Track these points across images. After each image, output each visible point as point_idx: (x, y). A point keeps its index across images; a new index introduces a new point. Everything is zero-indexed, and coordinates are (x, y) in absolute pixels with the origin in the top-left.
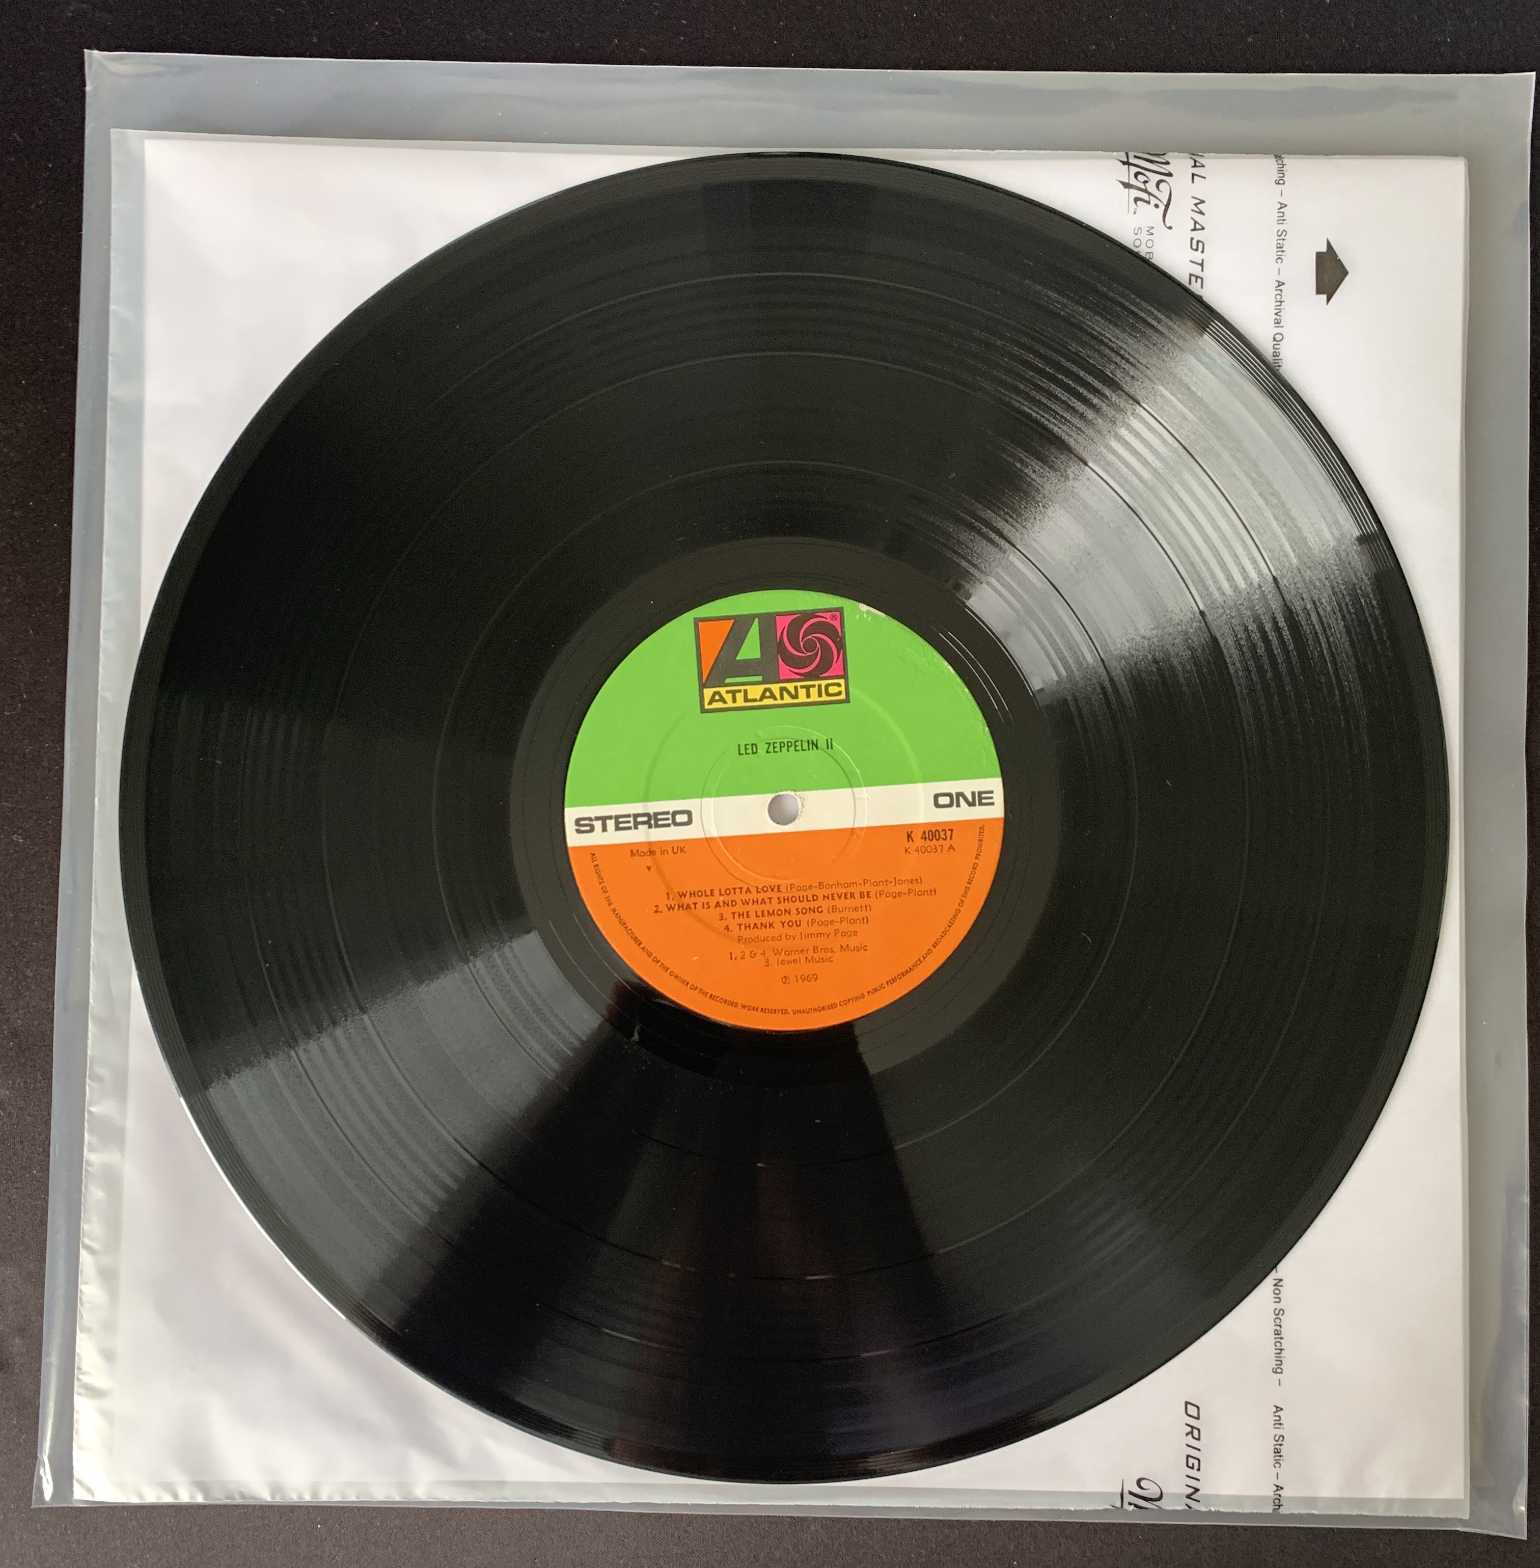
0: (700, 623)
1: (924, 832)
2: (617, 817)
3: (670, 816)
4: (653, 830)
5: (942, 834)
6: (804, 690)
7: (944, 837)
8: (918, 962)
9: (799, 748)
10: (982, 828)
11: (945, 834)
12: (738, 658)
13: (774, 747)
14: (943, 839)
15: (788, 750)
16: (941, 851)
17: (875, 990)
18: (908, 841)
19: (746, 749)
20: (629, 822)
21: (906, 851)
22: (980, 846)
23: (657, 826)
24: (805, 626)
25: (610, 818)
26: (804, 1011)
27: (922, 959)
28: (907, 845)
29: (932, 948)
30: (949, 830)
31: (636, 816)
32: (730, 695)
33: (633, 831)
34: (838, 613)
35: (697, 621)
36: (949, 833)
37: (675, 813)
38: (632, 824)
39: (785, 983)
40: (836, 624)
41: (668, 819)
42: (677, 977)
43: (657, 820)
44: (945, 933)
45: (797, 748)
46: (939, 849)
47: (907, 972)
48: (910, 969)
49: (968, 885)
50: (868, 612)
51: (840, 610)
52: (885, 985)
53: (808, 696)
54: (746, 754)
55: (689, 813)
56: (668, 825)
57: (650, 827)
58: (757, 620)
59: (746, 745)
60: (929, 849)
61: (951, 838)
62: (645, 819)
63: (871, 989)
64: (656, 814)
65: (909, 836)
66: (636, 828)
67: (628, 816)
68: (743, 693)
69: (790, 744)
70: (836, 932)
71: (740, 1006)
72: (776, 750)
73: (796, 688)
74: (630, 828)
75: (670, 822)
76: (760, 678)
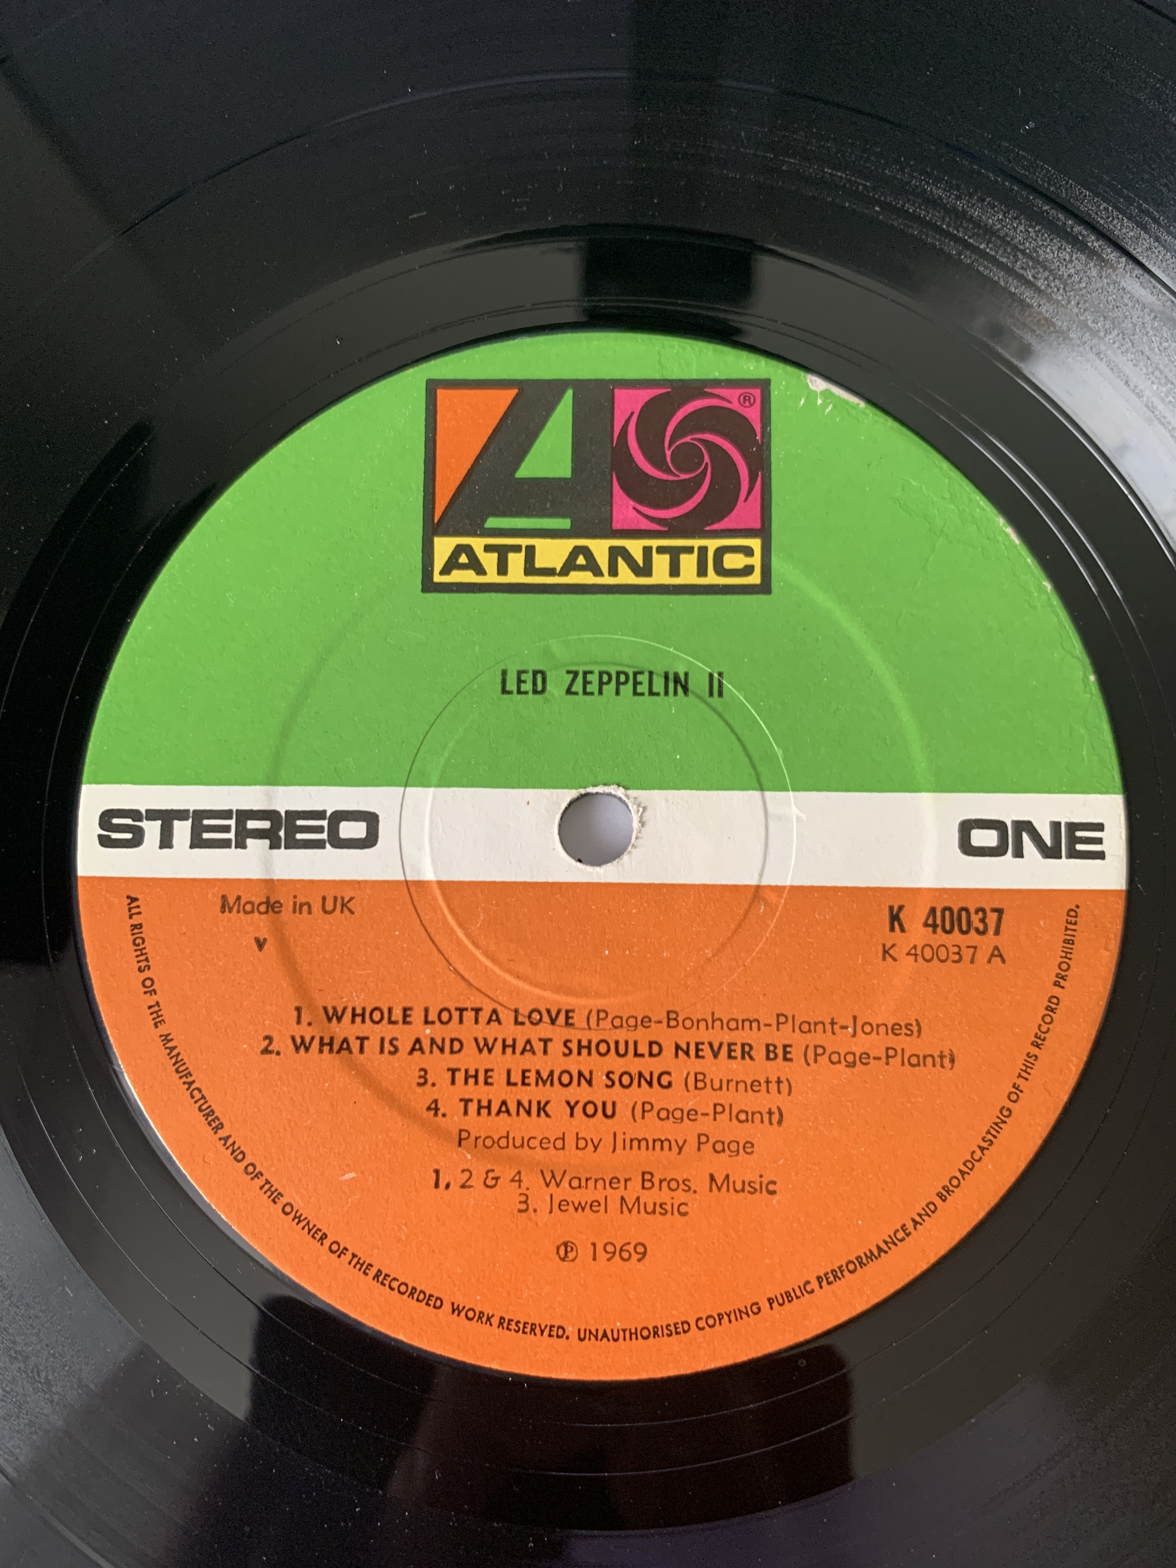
0: (440, 393)
1: (933, 911)
2: (199, 815)
3: (325, 823)
4: (282, 853)
5: (975, 919)
6: (666, 558)
7: (981, 927)
8: (901, 1235)
9: (643, 688)
10: (1073, 913)
11: (983, 920)
12: (523, 472)
13: (586, 683)
14: (977, 930)
15: (618, 693)
16: (972, 962)
17: (788, 1297)
18: (892, 929)
19: (520, 681)
20: (227, 829)
21: (885, 952)
22: (1067, 955)
23: (292, 844)
24: (680, 415)
25: (182, 815)
26: (605, 1335)
27: (910, 1226)
28: (891, 938)
29: (937, 1201)
30: (994, 910)
31: (244, 816)
32: (494, 556)
33: (233, 851)
34: (757, 392)
35: (433, 387)
36: (992, 918)
37: (340, 816)
38: (231, 835)
39: (563, 1260)
40: (753, 414)
41: (320, 830)
42: (298, 1219)
43: (292, 830)
44: (970, 1164)
45: (640, 689)
46: (967, 954)
47: (871, 1256)
48: (880, 1249)
49: (1035, 1051)
50: (826, 394)
51: (764, 385)
52: (814, 1285)
53: (675, 570)
54: (519, 692)
55: (371, 819)
56: (318, 845)
57: (274, 845)
58: (569, 393)
59: (520, 673)
60: (943, 954)
61: (997, 932)
62: (265, 825)
63: (774, 1291)
64: (293, 815)
65: (895, 918)
66: (241, 845)
67: (227, 814)
68: (522, 555)
69: (622, 678)
70: (702, 1139)
71: (447, 1307)
72: (589, 688)
73: (647, 551)
74: (225, 844)
75: (324, 836)
76: (564, 523)
